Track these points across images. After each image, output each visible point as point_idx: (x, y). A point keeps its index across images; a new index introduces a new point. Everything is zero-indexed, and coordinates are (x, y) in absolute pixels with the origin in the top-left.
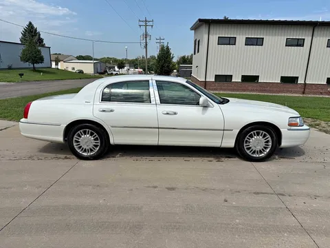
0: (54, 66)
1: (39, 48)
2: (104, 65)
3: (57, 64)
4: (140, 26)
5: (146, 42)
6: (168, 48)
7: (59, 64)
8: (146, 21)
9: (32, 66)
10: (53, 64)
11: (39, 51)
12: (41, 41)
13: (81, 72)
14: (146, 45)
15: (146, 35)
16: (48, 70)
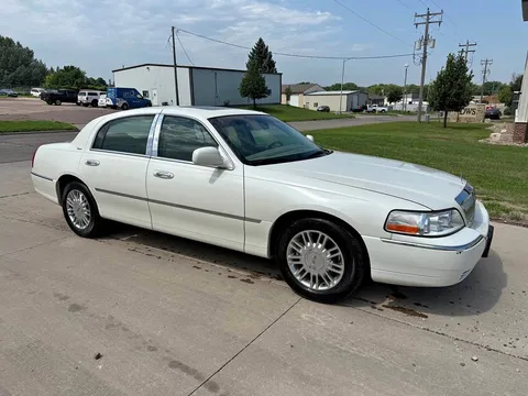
0: (284, 101)
1: (263, 76)
2: (363, 98)
3: (288, 99)
4: (417, 25)
5: (425, 52)
6: (461, 59)
7: (292, 97)
8: (429, 14)
9: (252, 102)
10: (284, 97)
11: (263, 80)
12: (272, 64)
13: (326, 109)
14: (425, 57)
15: (426, 40)
16: (276, 107)
